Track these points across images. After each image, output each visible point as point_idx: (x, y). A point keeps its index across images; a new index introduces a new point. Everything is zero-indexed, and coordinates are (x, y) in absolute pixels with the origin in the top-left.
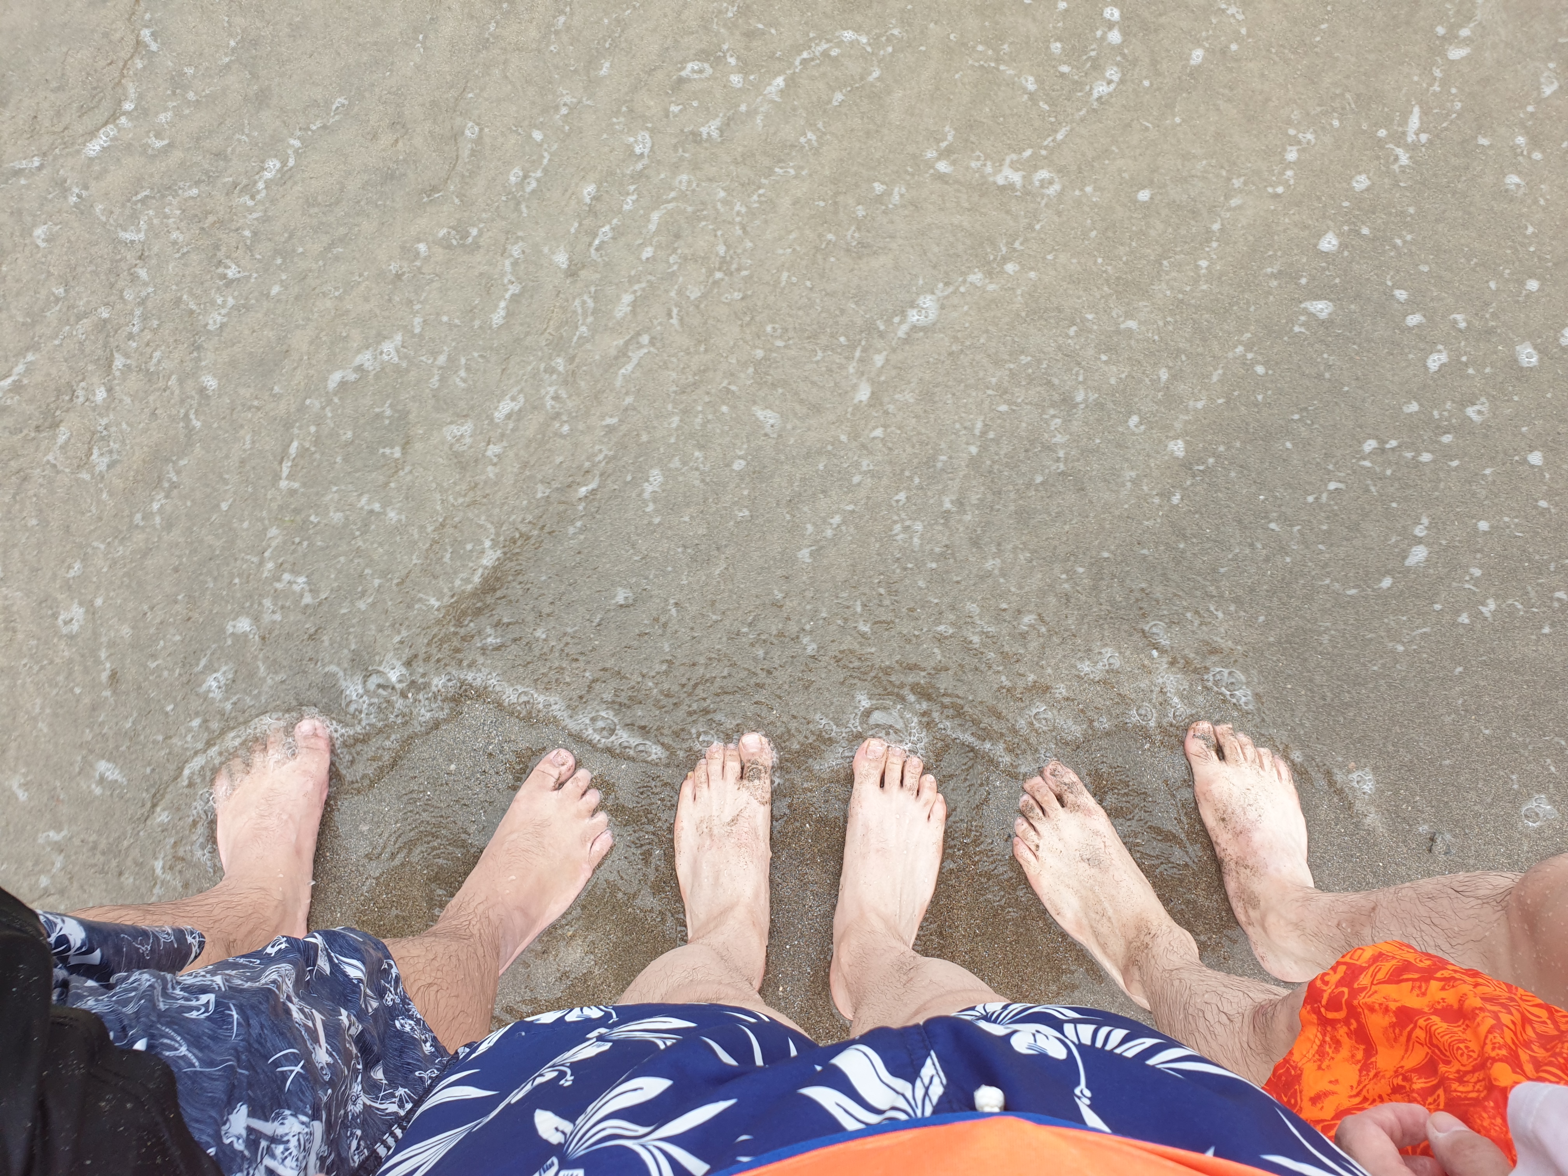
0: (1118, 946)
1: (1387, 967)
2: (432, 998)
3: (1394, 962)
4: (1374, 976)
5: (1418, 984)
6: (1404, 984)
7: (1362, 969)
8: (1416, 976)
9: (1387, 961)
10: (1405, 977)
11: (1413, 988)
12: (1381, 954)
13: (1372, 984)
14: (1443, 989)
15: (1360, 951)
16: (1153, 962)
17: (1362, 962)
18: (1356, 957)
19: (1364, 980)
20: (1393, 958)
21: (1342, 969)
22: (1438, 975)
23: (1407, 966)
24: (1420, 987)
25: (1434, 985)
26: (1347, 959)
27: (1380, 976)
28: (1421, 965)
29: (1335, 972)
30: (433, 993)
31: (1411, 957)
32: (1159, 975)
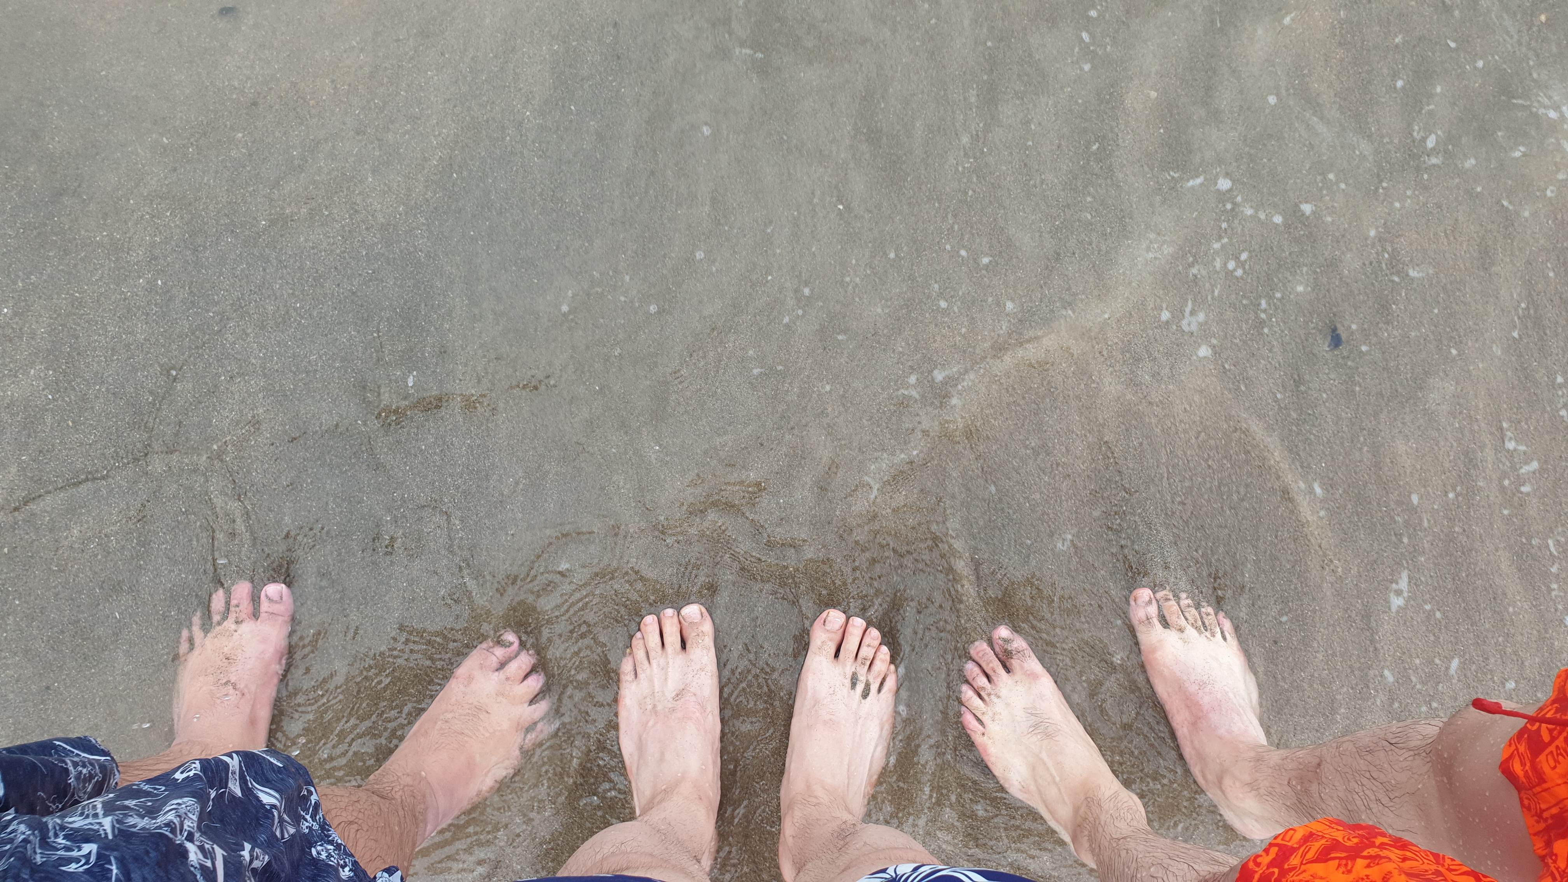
0: (1065, 812)
1: (1316, 846)
3: (1323, 841)
4: (1303, 856)
5: (1344, 862)
6: (1331, 863)
7: (1293, 850)
8: (1343, 855)
9: (1317, 840)
10: (1332, 855)
11: (1339, 865)
12: (1311, 834)
13: (1302, 864)
14: (1368, 866)
15: (1292, 832)
16: (1100, 829)
17: (1293, 843)
18: (1287, 838)
19: (1295, 861)
20: (1323, 837)
21: (1274, 850)
22: (1365, 853)
23: (1335, 845)
24: (1346, 865)
25: (1360, 863)
26: (1279, 841)
27: (1310, 855)
28: (1349, 844)
29: (1268, 855)
31: (1339, 836)
32: (1107, 844)
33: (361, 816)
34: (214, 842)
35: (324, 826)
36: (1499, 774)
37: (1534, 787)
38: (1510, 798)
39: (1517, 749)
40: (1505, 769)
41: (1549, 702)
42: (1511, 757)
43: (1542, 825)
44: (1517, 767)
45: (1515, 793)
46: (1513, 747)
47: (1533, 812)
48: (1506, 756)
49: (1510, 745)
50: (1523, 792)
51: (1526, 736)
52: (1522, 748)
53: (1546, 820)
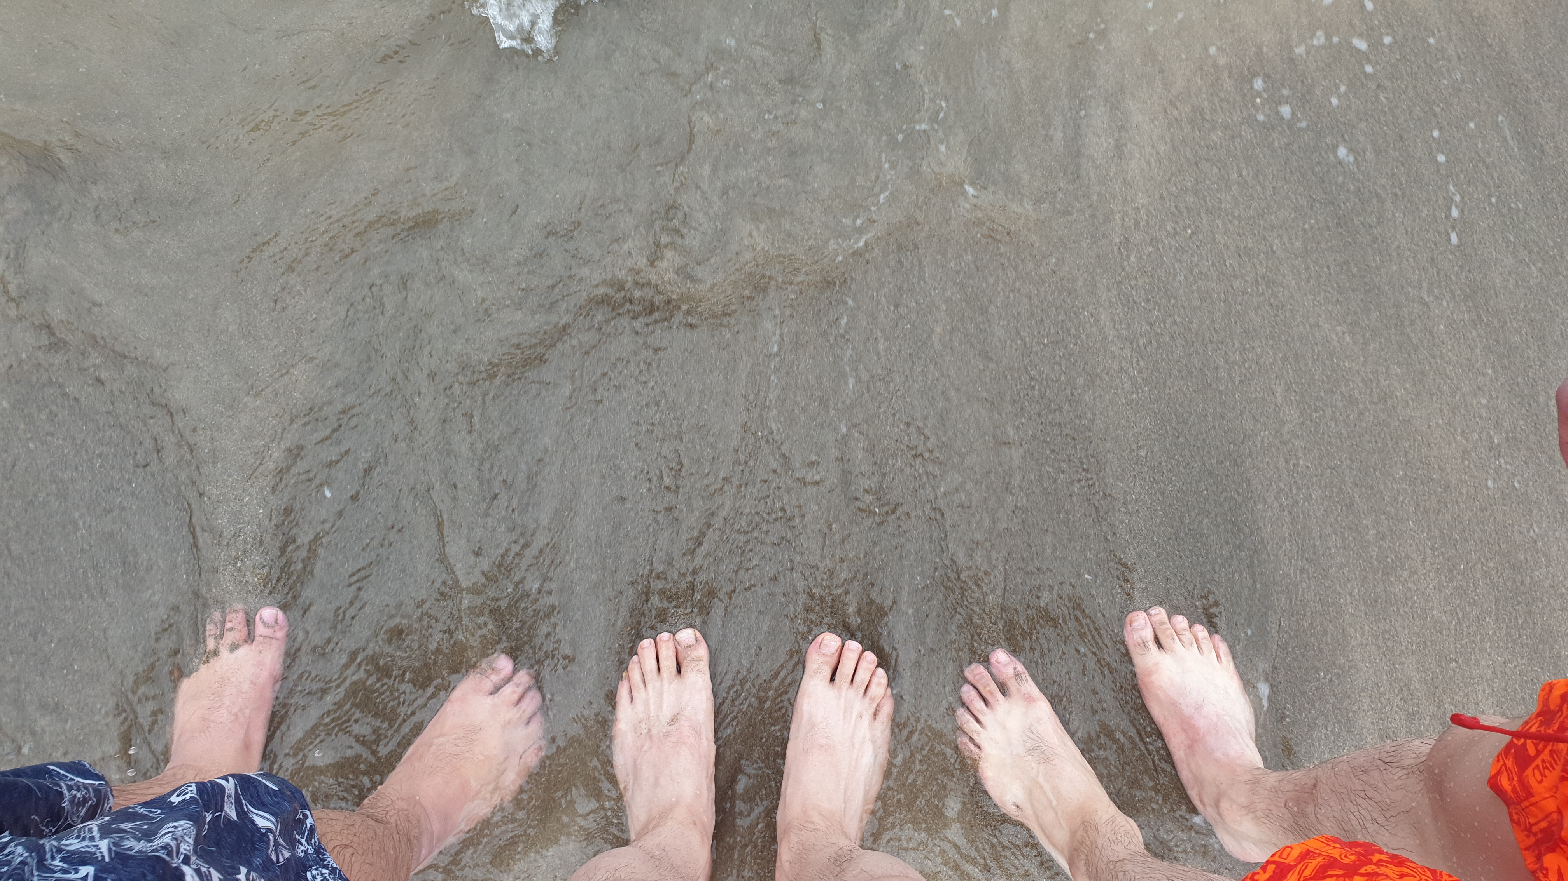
0: (1062, 836)
1: (1313, 864)
2: (347, 859)
3: (1320, 859)
4: (1301, 873)
7: (1290, 868)
8: (1341, 872)
9: (1314, 858)
12: (1308, 852)
15: (1289, 849)
16: (1097, 853)
17: (1290, 861)
18: (1285, 856)
19: (1292, 878)
20: (1320, 855)
21: (1272, 867)
23: (1332, 863)
26: (1276, 858)
27: (1307, 873)
28: (1346, 861)
30: (348, 855)
32: (1104, 867)
33: (356, 839)
34: (211, 865)
35: (319, 850)
36: (1488, 789)
37: (1522, 801)
38: (1500, 813)
39: (1505, 764)
40: (1494, 784)
41: (1534, 716)
42: (1499, 773)
43: (1532, 840)
44: (1505, 783)
45: (1505, 808)
46: (1501, 763)
47: (1523, 827)
48: (1494, 772)
49: (1498, 761)
50: (1512, 807)
51: (1513, 751)
52: (1510, 763)
53: (1535, 834)
